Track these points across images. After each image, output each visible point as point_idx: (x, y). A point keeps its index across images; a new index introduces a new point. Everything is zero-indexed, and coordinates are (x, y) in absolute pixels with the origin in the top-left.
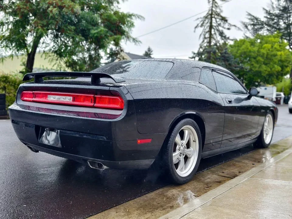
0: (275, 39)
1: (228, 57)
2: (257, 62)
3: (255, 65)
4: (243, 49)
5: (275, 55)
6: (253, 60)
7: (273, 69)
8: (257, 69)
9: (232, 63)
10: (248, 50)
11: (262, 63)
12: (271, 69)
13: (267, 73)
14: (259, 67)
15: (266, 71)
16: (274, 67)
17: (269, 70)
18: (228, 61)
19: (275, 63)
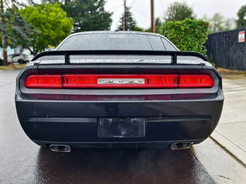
0: (57, 8)
1: (22, 22)
2: (47, 27)
3: (45, 30)
4: (34, 16)
5: (60, 22)
6: (42, 25)
7: (59, 34)
8: (47, 34)
9: (27, 28)
10: (38, 17)
11: (50, 28)
12: (58, 34)
13: (55, 37)
14: (48, 32)
15: (54, 35)
16: (59, 32)
17: (56, 34)
18: (23, 25)
19: (60, 29)
